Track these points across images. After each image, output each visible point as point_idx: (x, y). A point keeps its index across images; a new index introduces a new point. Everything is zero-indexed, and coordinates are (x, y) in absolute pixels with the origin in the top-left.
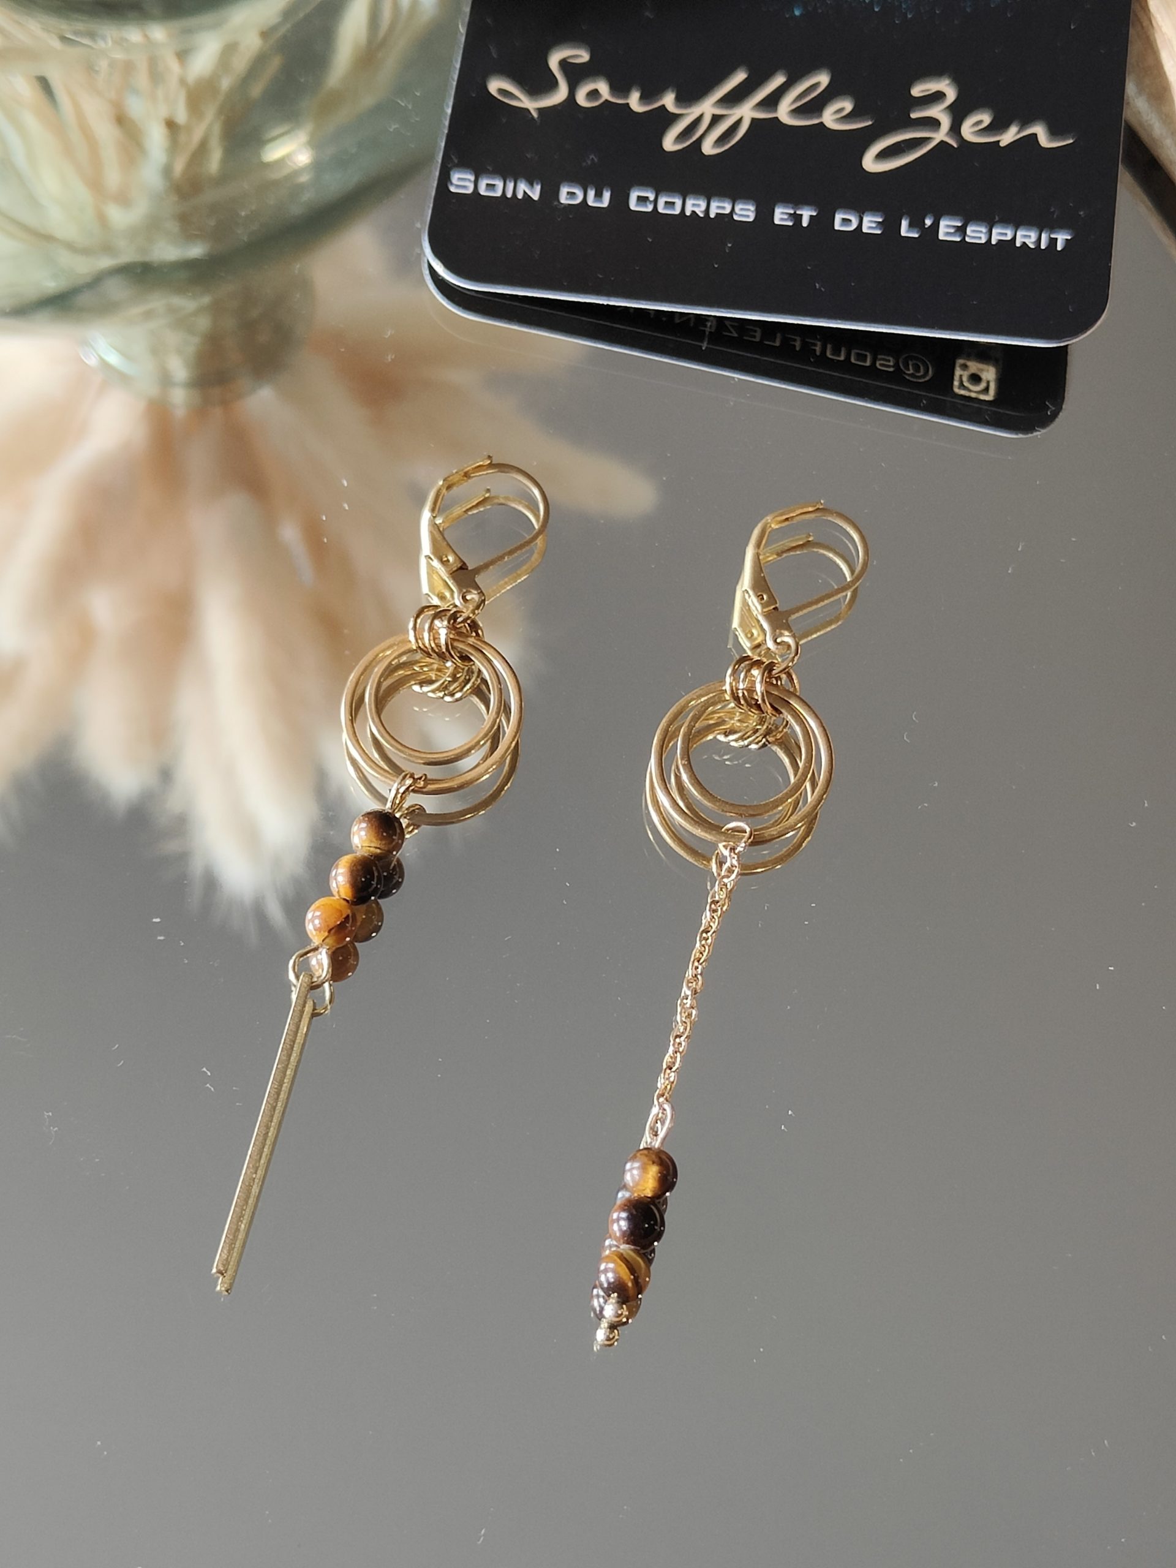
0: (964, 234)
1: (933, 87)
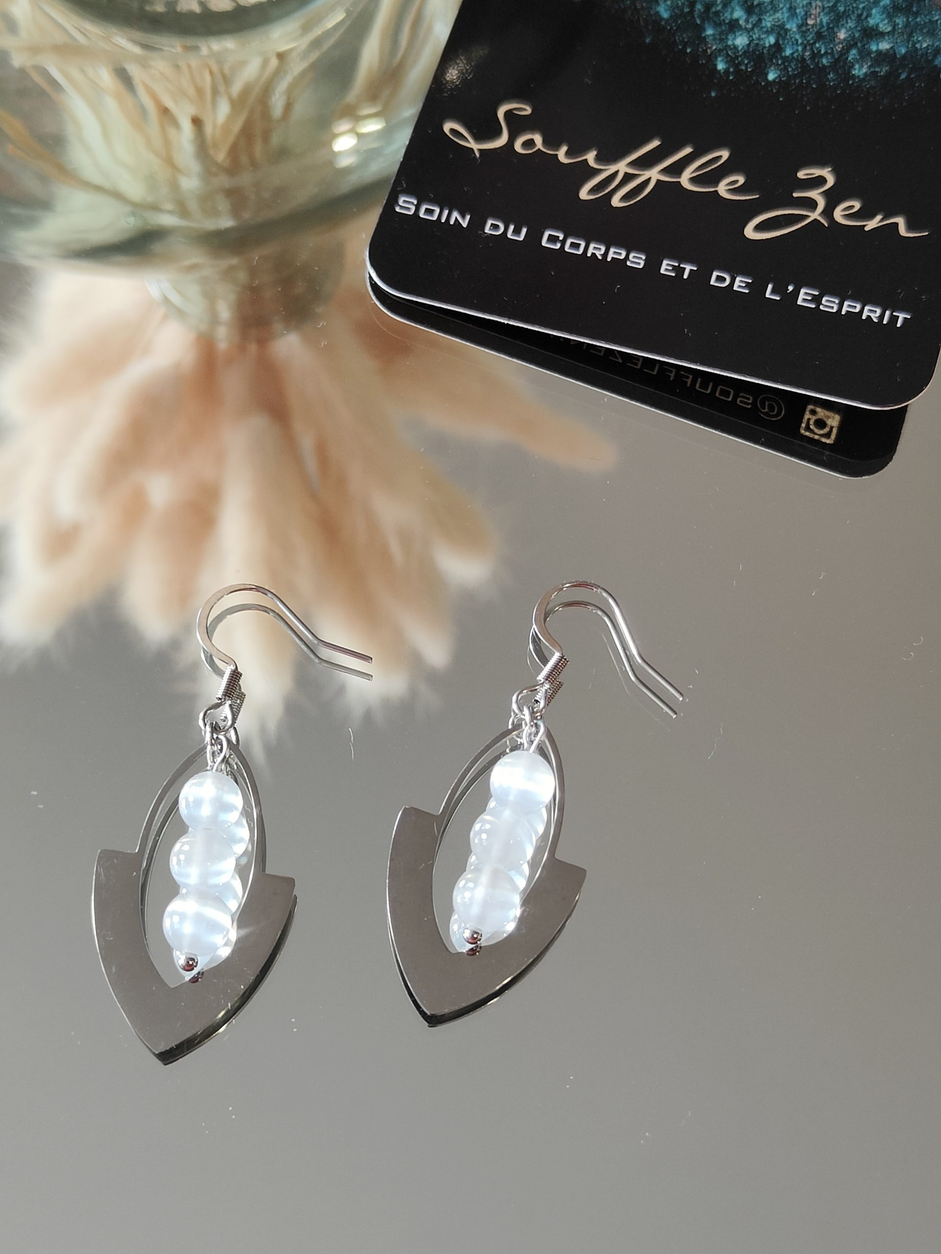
0: (821, 303)
1: (817, 172)
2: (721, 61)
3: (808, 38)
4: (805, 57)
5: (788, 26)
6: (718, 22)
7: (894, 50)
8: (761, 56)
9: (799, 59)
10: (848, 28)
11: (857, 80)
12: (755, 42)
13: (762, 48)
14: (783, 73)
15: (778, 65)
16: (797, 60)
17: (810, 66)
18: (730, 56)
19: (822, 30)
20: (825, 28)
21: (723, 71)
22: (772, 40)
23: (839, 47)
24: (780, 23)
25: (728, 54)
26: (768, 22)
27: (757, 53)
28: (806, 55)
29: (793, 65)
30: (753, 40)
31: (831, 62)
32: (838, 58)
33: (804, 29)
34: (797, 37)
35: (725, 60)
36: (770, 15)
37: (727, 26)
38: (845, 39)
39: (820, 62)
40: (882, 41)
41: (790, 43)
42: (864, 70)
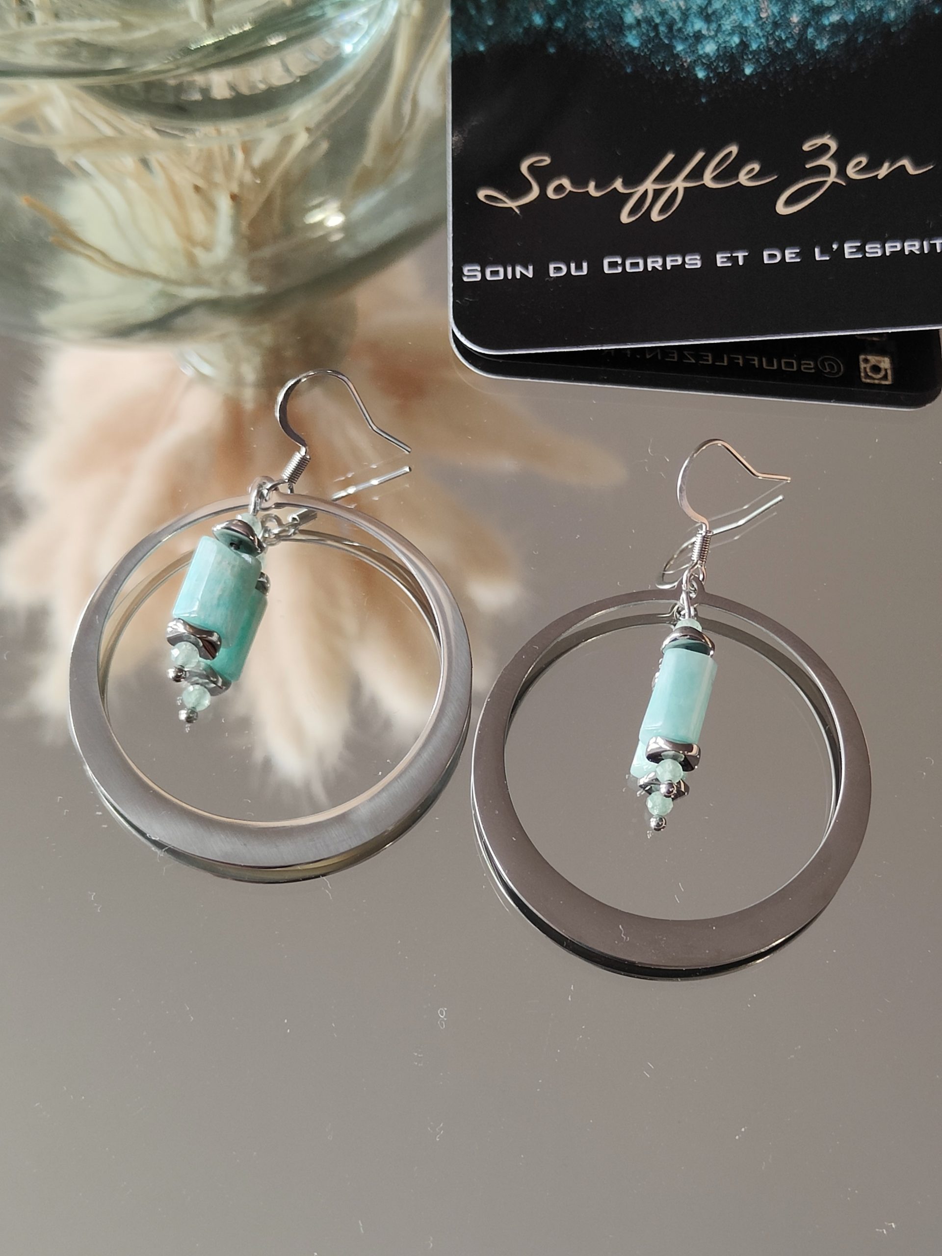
0: (865, 252)
1: (819, 141)
2: (699, 70)
3: (768, 29)
4: (770, 46)
5: (746, 25)
6: (684, 38)
7: (844, 20)
8: (732, 56)
9: (767, 50)
10: (798, 12)
11: (822, 54)
12: (723, 45)
13: (730, 49)
14: (757, 65)
15: (750, 60)
16: (764, 51)
17: (777, 54)
18: (706, 64)
19: (776, 20)
20: (778, 18)
21: (704, 78)
22: (736, 40)
23: (797, 30)
24: (737, 24)
25: (703, 64)
26: (727, 25)
27: (728, 54)
28: (771, 45)
29: (763, 55)
30: (720, 44)
31: (794, 45)
32: (799, 40)
33: (760, 23)
34: (758, 31)
35: (703, 68)
36: (727, 19)
37: (693, 39)
38: (799, 22)
39: (785, 47)
40: (831, 15)
41: (753, 38)
42: (825, 43)
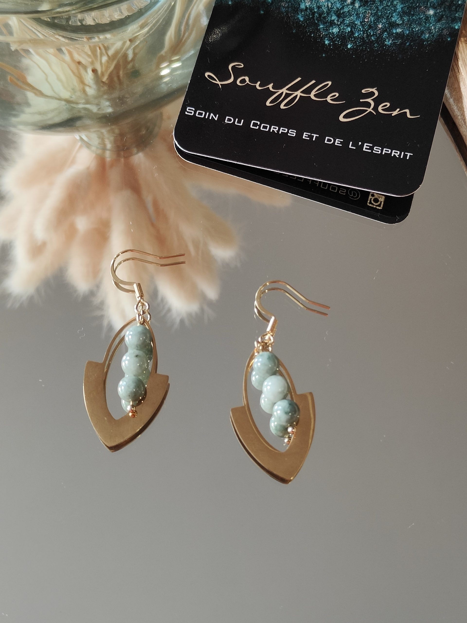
0: (373, 150)
1: (371, 90)
2: (327, 39)
3: (365, 28)
5: (356, 23)
6: (325, 22)
7: (404, 32)
8: (344, 37)
10: (383, 22)
11: (387, 47)
12: (342, 30)
13: (345, 33)
14: (354, 44)
15: (352, 41)
16: (361, 38)
17: (366, 41)
18: (331, 37)
20: (373, 23)
21: (328, 44)
22: (349, 29)
23: (379, 32)
24: (353, 21)
26: (347, 22)
27: (343, 35)
28: (364, 36)
29: (358, 40)
31: (375, 39)
32: (379, 37)
33: (363, 23)
34: (360, 27)
35: (329, 39)
36: (348, 18)
37: (329, 23)
38: (381, 28)
39: (371, 39)
40: (398, 28)
41: (357, 30)
42: (391, 42)
